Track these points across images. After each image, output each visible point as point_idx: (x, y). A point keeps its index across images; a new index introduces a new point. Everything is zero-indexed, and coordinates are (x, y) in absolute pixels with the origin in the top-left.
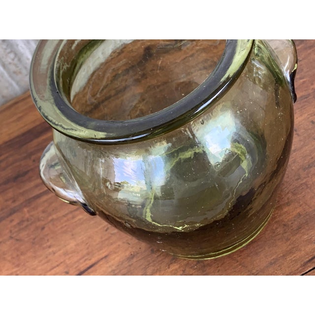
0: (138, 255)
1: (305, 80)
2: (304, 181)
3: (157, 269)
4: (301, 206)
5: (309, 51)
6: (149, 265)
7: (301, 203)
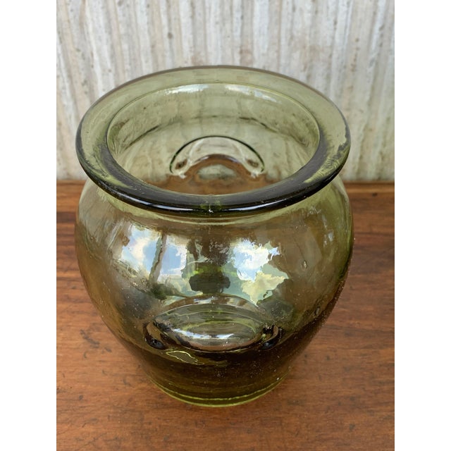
0: (64, 393)
1: (346, 310)
2: (281, 416)
3: (71, 421)
4: (261, 441)
5: (367, 286)
6: (66, 410)
7: (264, 438)
